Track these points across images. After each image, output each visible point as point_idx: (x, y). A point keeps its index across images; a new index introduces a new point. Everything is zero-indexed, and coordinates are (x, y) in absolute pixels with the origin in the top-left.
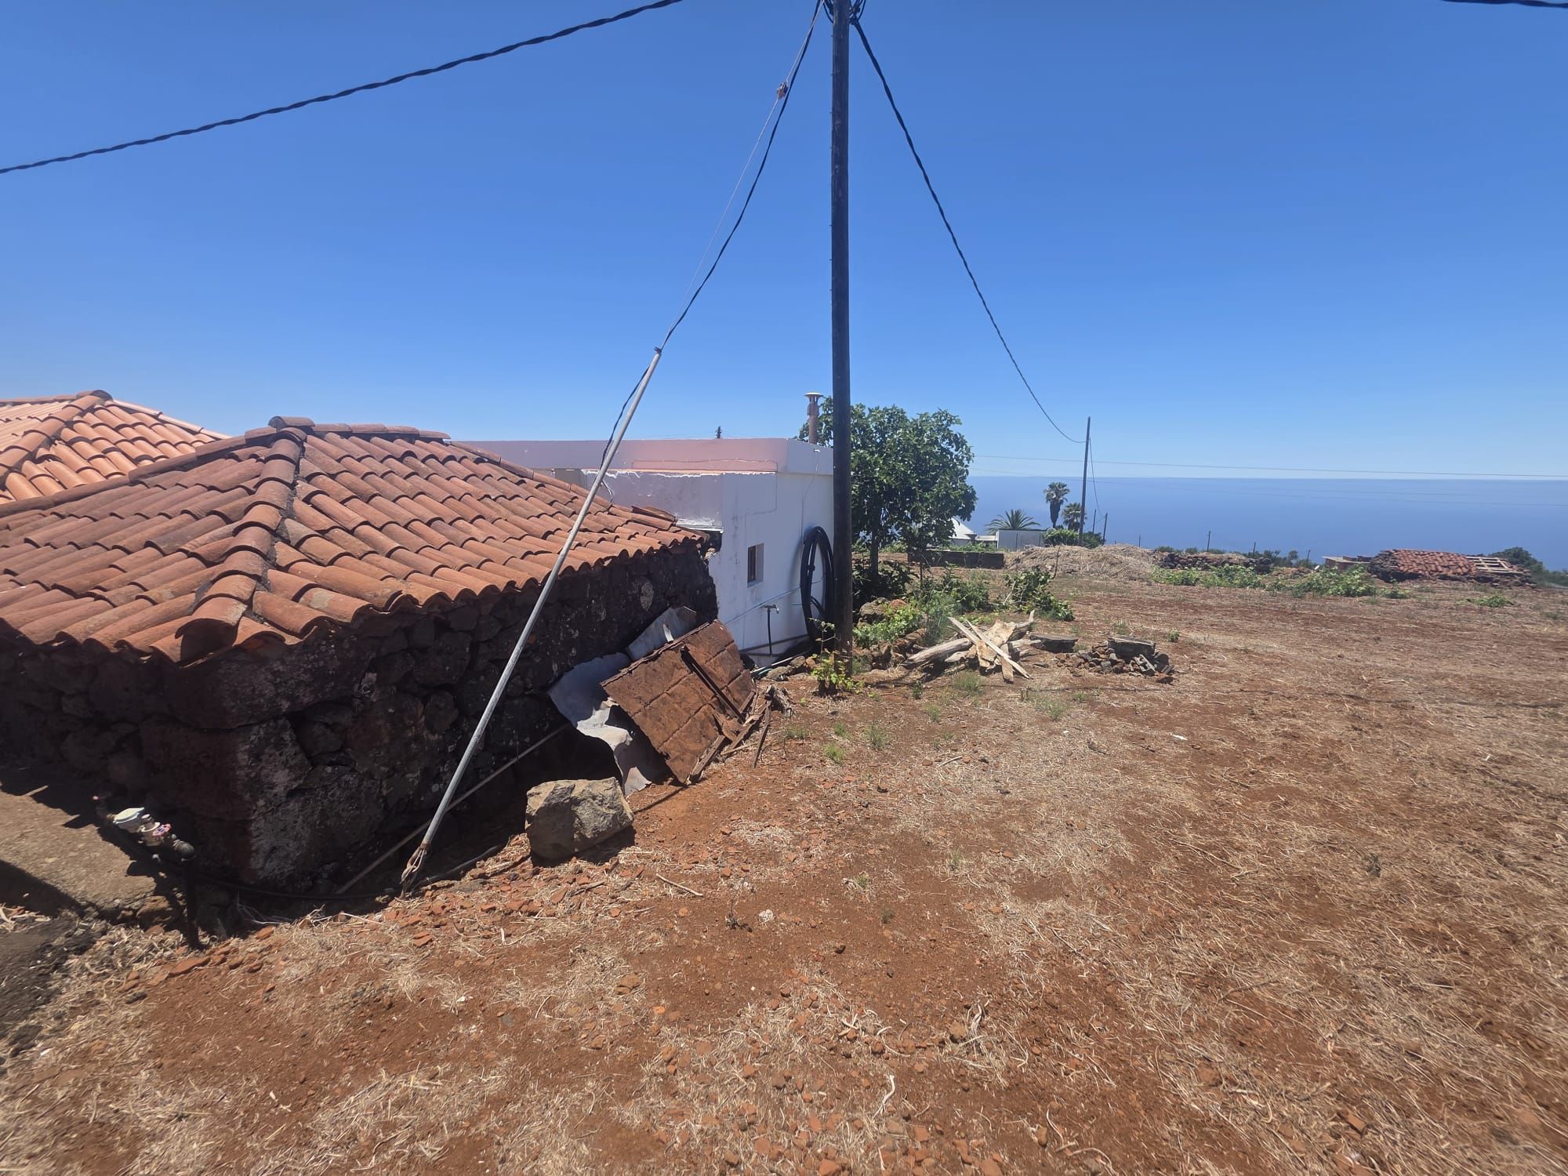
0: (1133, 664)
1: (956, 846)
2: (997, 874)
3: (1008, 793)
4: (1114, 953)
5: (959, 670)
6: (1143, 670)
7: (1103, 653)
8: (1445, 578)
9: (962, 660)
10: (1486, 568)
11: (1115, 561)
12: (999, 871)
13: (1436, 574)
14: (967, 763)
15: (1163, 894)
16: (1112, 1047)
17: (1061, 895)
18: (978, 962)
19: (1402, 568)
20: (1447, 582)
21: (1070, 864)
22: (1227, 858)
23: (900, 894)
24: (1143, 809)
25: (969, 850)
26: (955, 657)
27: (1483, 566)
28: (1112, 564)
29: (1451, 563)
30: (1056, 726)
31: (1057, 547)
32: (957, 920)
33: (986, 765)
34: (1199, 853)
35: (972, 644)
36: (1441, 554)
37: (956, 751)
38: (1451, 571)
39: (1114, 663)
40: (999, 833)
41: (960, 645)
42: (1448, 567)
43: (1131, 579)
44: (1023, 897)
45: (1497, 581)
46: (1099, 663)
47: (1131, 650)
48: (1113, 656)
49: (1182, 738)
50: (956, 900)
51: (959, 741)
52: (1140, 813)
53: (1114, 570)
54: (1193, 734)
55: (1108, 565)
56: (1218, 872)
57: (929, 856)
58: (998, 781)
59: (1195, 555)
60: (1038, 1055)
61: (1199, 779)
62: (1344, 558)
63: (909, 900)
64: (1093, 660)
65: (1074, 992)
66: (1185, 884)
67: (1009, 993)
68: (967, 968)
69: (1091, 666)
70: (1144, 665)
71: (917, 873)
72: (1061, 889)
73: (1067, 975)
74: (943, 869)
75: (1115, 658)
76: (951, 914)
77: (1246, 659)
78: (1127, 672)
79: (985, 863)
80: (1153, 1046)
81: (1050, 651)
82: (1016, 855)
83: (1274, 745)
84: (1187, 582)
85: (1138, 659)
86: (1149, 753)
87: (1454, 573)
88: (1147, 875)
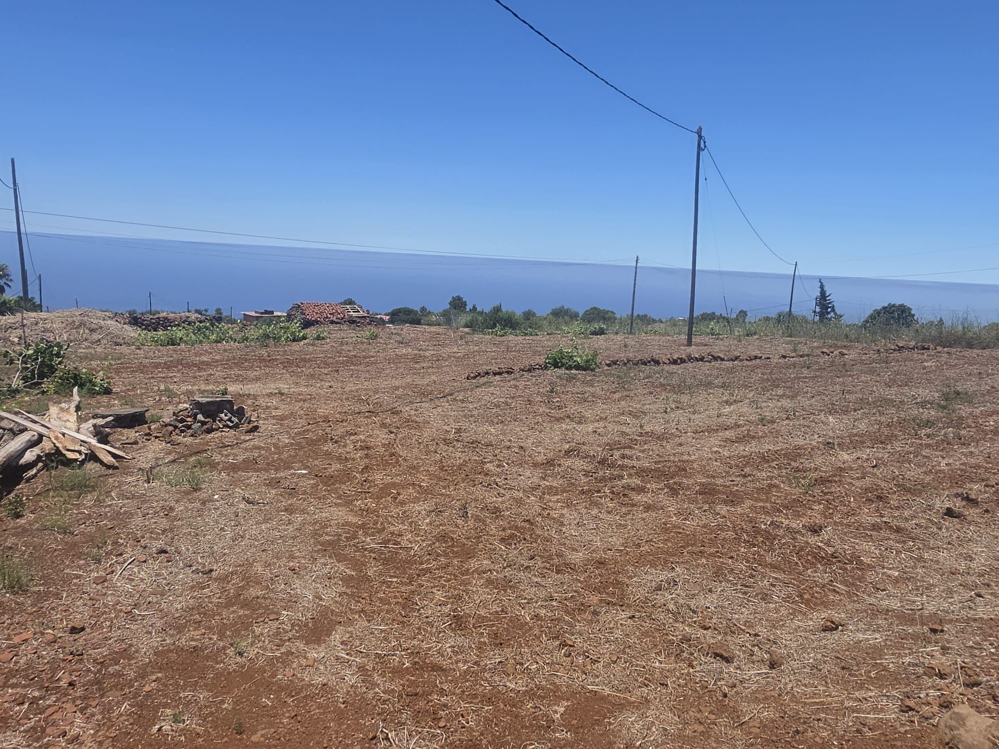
0: (220, 421)
1: (222, 636)
2: (278, 638)
3: (211, 571)
4: (404, 640)
5: (39, 471)
6: (231, 424)
7: (188, 416)
8: (332, 322)
9: (39, 458)
10: (352, 313)
11: (93, 326)
12: (278, 633)
13: (327, 320)
14: (145, 562)
15: (389, 587)
16: (463, 692)
17: (336, 624)
18: (343, 706)
19: (308, 317)
20: (334, 325)
21: (321, 599)
22: (400, 544)
23: (223, 702)
24: (327, 534)
25: (237, 631)
26: (30, 456)
27: (350, 312)
28: (92, 330)
29: (334, 311)
30: (203, 495)
31: (19, 315)
32: (290, 689)
33: (167, 555)
34: (383, 548)
35: (41, 436)
36: (328, 305)
37: (121, 555)
38: (335, 317)
39: (203, 423)
40: (245, 605)
41: (29, 441)
42: (333, 314)
43: (117, 344)
44: (314, 642)
45: (359, 322)
46: (189, 427)
47: (215, 408)
48: (200, 417)
49: (304, 472)
50: (274, 675)
51: (115, 543)
52: (328, 538)
53: (96, 336)
54: (308, 467)
55: (86, 331)
56: (403, 555)
57: (207, 658)
58: (190, 566)
59: (157, 316)
60: (445, 726)
61: (339, 498)
62: (256, 312)
63: (236, 703)
64: (181, 424)
65: (412, 678)
66: (394, 573)
67: (382, 709)
68: (340, 716)
69: (182, 431)
70: (230, 420)
71: (213, 678)
72: (331, 620)
73: (398, 672)
74: (232, 661)
75: (203, 419)
76: (281, 688)
77: (288, 400)
78: (217, 430)
79: (262, 634)
80: (477, 674)
81: (124, 427)
82: (278, 614)
83: (361, 458)
84: (172, 342)
85: (223, 415)
86: (292, 492)
87: (337, 319)
88: (368, 579)
